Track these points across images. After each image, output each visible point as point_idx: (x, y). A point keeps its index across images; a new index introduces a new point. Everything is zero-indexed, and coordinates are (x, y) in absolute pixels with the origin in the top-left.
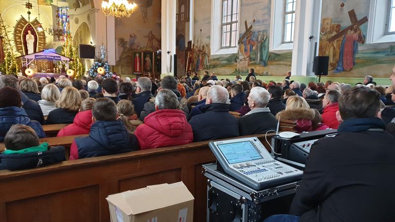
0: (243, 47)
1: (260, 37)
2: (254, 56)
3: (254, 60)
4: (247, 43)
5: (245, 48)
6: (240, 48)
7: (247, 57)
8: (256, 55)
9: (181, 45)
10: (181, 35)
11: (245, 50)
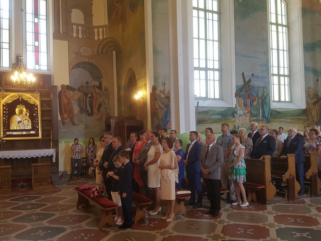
0: (242, 101)
1: (260, 93)
2: (256, 112)
3: (256, 116)
4: (247, 97)
5: (244, 103)
6: (238, 102)
7: (247, 113)
8: (258, 110)
11: (244, 105)
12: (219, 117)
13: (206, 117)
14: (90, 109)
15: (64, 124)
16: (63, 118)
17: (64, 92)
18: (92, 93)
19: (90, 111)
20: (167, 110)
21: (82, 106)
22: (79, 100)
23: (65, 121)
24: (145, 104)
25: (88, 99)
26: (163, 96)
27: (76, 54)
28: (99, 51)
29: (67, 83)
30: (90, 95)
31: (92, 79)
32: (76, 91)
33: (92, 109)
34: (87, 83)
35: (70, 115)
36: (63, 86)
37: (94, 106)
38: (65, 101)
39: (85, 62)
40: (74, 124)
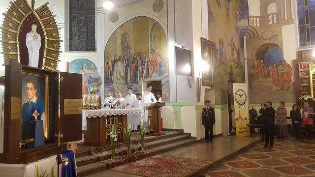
9: (271, 58)
10: (269, 44)
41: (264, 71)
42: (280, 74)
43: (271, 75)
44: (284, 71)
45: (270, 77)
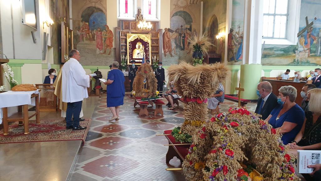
0: (303, 40)
1: (320, 34)
2: (314, 49)
3: (314, 52)
4: (308, 36)
5: (305, 42)
6: (300, 41)
7: (307, 50)
8: (317, 48)
9: (95, 22)
10: (95, 7)
11: (305, 43)
12: (282, 52)
13: (271, 52)
14: (182, 45)
15: (165, 55)
16: (165, 52)
17: (166, 33)
18: (184, 34)
19: (182, 47)
20: (240, 46)
21: (177, 43)
22: (175, 39)
23: (166, 53)
24: (223, 42)
25: (182, 37)
26: (237, 36)
27: (175, 6)
28: (191, 3)
29: (168, 27)
30: (183, 35)
31: (185, 23)
32: (174, 32)
33: (184, 45)
34: (182, 26)
35: (170, 50)
36: (166, 29)
37: (185, 43)
38: (167, 40)
39: (181, 11)
40: (171, 56)
41: (89, 33)
42: (103, 39)
43: (95, 38)
44: (107, 36)
45: (94, 40)
